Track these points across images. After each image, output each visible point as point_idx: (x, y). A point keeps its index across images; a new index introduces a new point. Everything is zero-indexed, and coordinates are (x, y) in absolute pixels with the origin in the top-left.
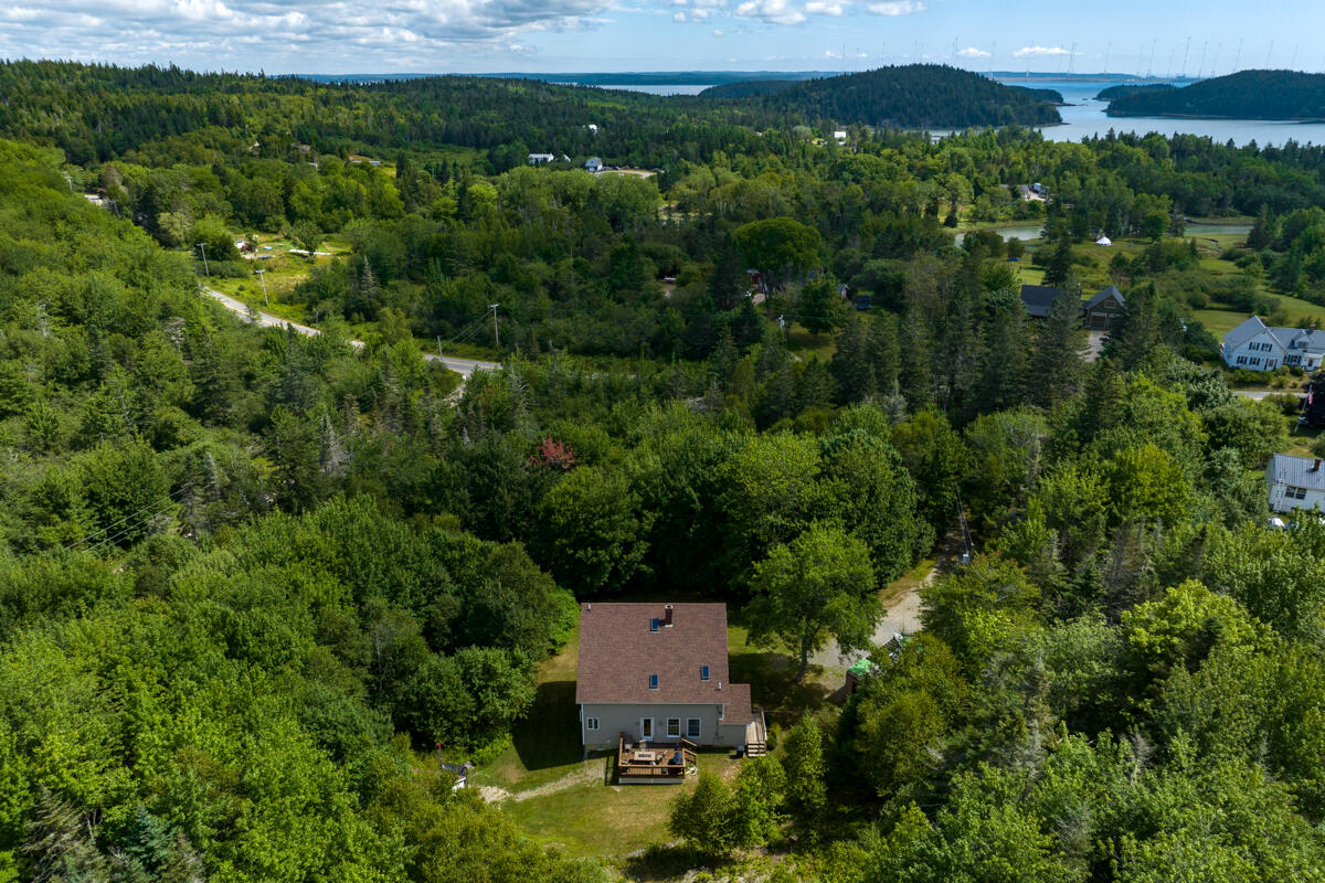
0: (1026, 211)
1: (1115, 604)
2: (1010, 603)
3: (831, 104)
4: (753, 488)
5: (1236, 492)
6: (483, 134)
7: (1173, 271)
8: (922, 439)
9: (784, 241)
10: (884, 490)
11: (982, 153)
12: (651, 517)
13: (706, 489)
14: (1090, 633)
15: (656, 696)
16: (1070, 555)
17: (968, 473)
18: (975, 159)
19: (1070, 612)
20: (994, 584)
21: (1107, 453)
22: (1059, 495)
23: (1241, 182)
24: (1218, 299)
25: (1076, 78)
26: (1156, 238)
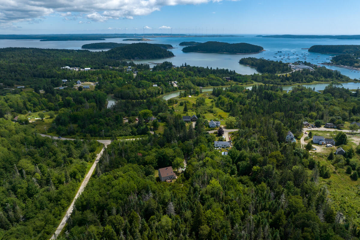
0: (175, 89)
1: (202, 160)
2: (195, 161)
3: (122, 54)
4: (168, 155)
5: (211, 147)
6: (45, 74)
7: (202, 106)
8: (181, 146)
9: (148, 114)
10: (180, 153)
11: (164, 76)
12: (157, 160)
13: (163, 156)
14: (201, 162)
15: (168, 175)
16: (198, 156)
17: (186, 149)
18: (163, 76)
19: (199, 161)
20: (193, 160)
21: (199, 146)
22: (196, 151)
23: (210, 80)
24: (208, 111)
25: (173, 36)
26: (198, 95)
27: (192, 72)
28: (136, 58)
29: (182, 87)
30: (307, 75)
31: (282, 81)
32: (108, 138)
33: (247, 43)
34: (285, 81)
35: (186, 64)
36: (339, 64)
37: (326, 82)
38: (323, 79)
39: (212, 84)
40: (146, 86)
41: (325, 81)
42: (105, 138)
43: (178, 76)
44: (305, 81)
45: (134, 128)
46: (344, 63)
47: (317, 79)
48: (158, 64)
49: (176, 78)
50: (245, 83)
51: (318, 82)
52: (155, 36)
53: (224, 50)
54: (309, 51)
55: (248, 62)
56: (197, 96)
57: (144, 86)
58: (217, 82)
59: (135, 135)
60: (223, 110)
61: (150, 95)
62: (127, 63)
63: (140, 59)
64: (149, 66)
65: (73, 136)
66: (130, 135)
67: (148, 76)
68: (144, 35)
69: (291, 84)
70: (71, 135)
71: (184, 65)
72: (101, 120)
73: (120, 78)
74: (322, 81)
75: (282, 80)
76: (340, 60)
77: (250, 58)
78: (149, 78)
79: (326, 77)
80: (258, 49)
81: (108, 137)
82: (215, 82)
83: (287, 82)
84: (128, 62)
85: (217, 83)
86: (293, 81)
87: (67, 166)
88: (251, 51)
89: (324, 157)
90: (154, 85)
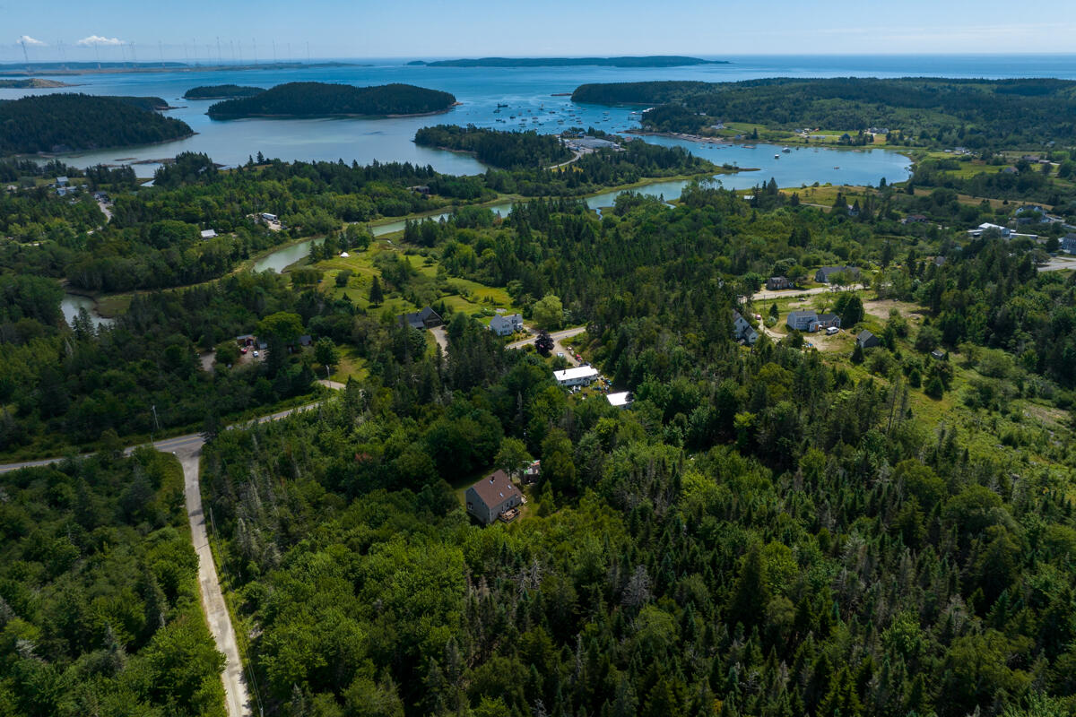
0: (278, 238)
10: (496, 424)
11: (221, 198)
15: (504, 498)
18: (218, 202)
21: (541, 392)
23: (376, 198)
24: (444, 291)
25: (141, 69)
26: (366, 246)
27: (307, 179)
28: (56, 147)
29: (298, 229)
30: (618, 163)
31: (570, 185)
32: (176, 430)
33: (410, 84)
34: (579, 185)
35: (260, 157)
36: (665, 131)
37: (669, 178)
38: (658, 171)
39: (387, 209)
40: (183, 238)
41: (665, 176)
42: (164, 432)
43: (266, 196)
44: (622, 180)
45: (262, 380)
46: (676, 128)
47: (646, 171)
48: (166, 162)
49: (262, 202)
50: (477, 199)
51: (650, 180)
52: (72, 71)
53: (347, 107)
54: (573, 100)
55: (444, 139)
56: (365, 251)
57: (179, 239)
58: (401, 203)
59: (274, 402)
60: (482, 283)
61: (213, 267)
62: (35, 166)
63: (74, 150)
64: (131, 171)
65: (23, 452)
66: (252, 406)
67: (165, 205)
68: (29, 69)
69: (593, 192)
70: (13, 451)
71: (255, 161)
72: (112, 372)
73: (57, 220)
74: (659, 177)
75: (571, 180)
76: (664, 120)
77: (440, 128)
78: (170, 210)
79: (662, 166)
80: (443, 102)
81: (172, 425)
82: (393, 202)
83: (584, 187)
84: (41, 164)
85: (399, 207)
86: (595, 181)
87: (100, 562)
88: (426, 107)
89: (841, 359)
90: (205, 234)
